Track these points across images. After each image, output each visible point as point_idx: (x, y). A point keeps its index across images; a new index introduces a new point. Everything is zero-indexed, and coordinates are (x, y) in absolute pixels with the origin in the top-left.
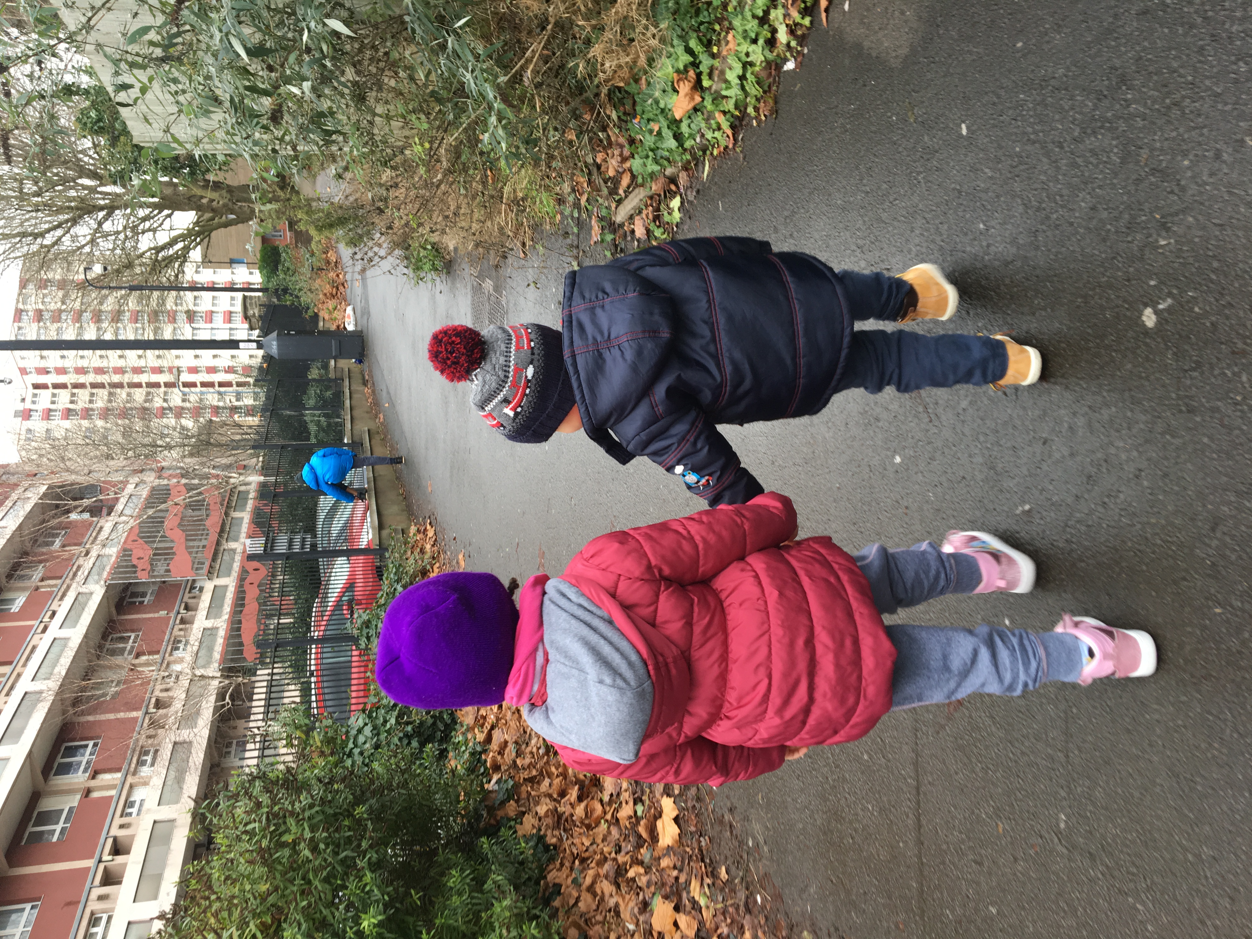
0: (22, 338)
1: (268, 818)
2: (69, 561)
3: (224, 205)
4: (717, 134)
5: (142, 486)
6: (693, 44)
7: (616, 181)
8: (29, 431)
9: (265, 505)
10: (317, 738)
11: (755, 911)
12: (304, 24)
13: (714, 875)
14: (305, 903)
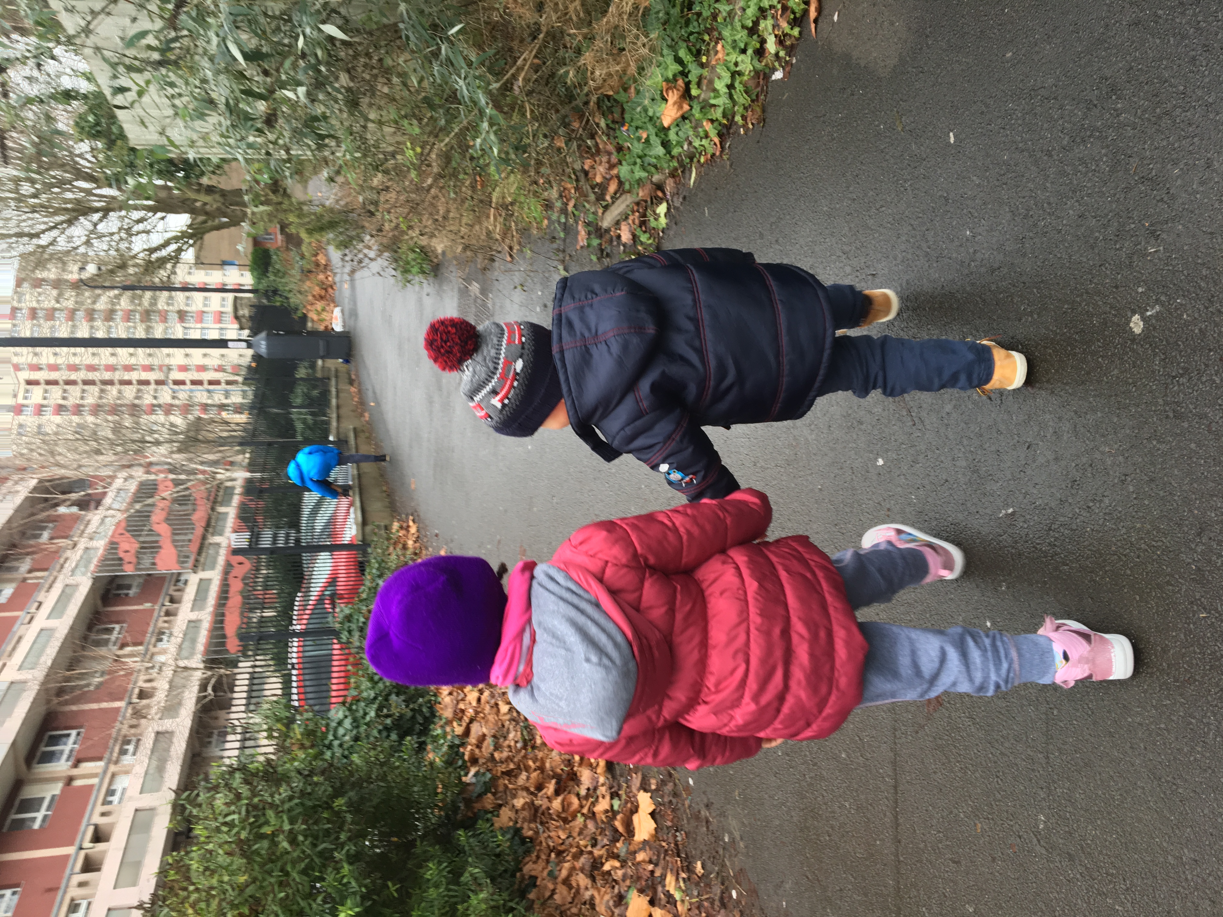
0: (16, 335)
1: (248, 811)
2: (57, 553)
3: (218, 209)
4: (704, 142)
5: (131, 481)
6: (682, 53)
7: (604, 186)
8: (21, 426)
9: (251, 500)
10: (297, 730)
11: (730, 905)
12: (299, 30)
13: (689, 869)
14: (282, 895)
